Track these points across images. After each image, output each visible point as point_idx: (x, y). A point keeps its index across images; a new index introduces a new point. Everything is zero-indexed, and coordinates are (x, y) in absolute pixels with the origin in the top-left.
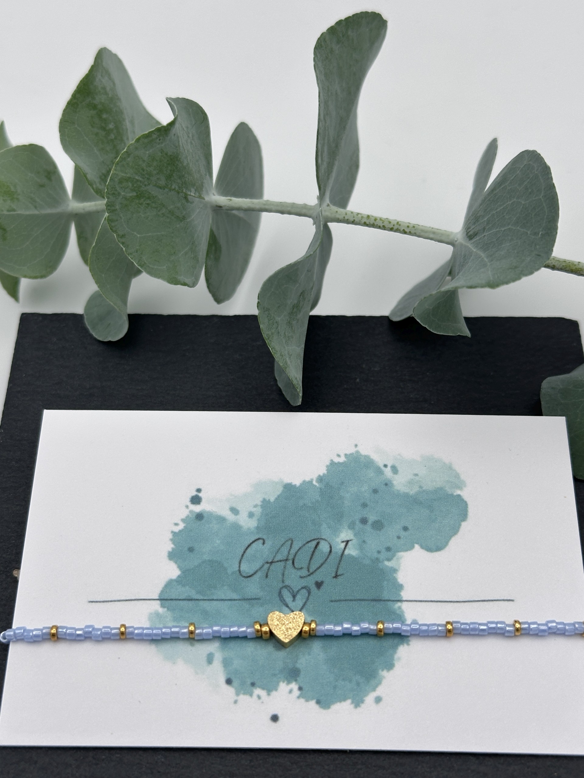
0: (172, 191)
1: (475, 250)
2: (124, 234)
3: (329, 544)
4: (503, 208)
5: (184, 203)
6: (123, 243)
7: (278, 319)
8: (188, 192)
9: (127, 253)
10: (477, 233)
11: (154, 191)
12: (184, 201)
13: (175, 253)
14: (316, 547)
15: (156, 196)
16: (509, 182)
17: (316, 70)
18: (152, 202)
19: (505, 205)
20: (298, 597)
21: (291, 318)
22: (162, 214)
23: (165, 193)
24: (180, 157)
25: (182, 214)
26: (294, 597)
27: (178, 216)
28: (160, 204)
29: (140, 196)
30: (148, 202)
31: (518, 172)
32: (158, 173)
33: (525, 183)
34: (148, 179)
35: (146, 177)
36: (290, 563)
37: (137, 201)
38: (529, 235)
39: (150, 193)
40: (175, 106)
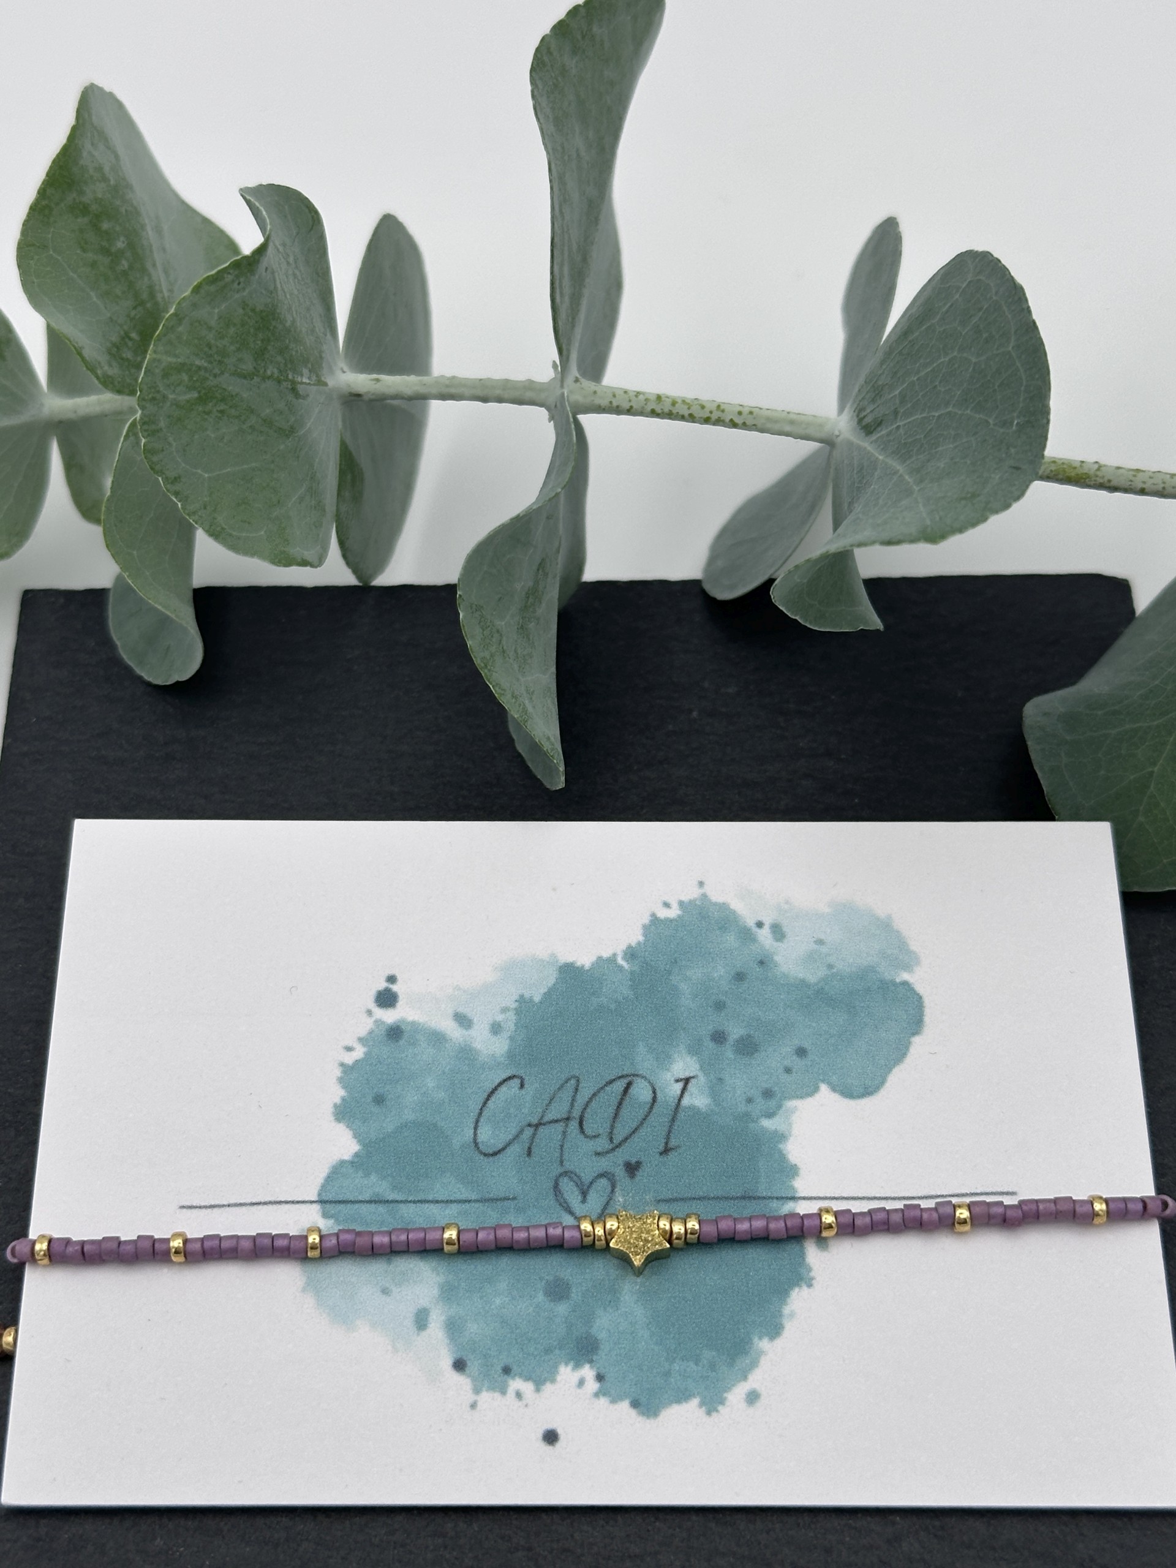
0: (266, 380)
1: (881, 457)
2: (177, 476)
3: (651, 1084)
4: (931, 370)
5: (291, 401)
6: (176, 494)
7: (500, 624)
8: (297, 378)
9: (187, 512)
10: (882, 420)
11: (232, 385)
12: (290, 397)
13: (279, 502)
14: (625, 1092)
15: (237, 394)
16: (938, 317)
17: (539, 114)
18: (231, 407)
19: (935, 365)
20: (593, 1194)
21: (525, 617)
22: (251, 427)
23: (254, 386)
24: (278, 311)
25: (288, 422)
26: (584, 1193)
27: (280, 428)
28: (245, 409)
29: (205, 397)
30: (222, 407)
31: (957, 296)
32: (238, 350)
33: (975, 320)
34: (220, 362)
35: (216, 361)
36: (574, 1125)
37: (200, 409)
38: (991, 426)
39: (224, 389)
40: (262, 208)
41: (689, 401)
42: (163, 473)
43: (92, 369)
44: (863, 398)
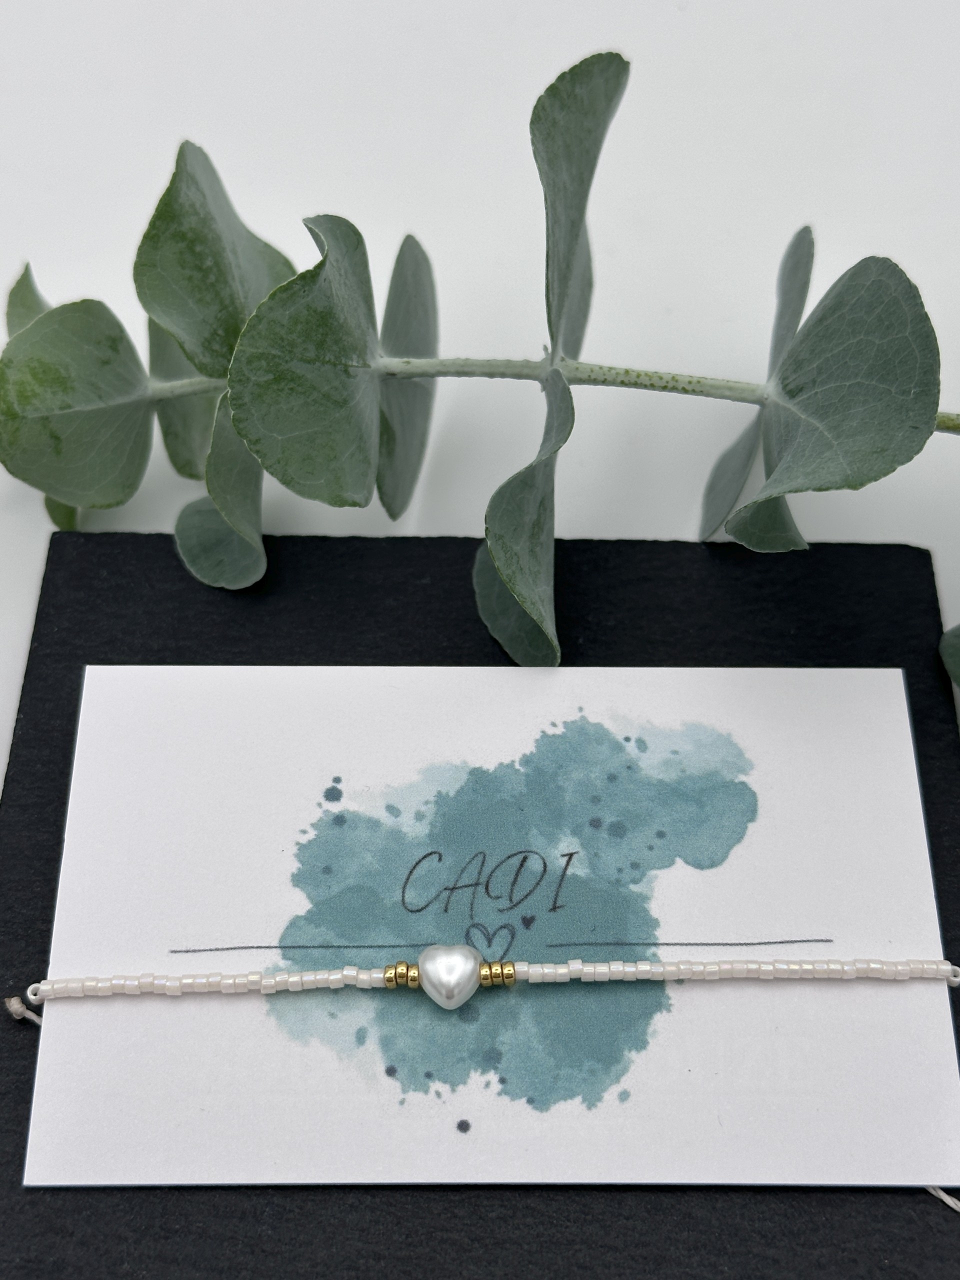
0: (326, 365)
1: (803, 417)
2: (257, 438)
3: (543, 859)
4: (842, 350)
5: (344, 380)
6: (257, 452)
7: (518, 548)
8: (349, 362)
10: (803, 387)
11: (299, 368)
12: (343, 377)
13: (335, 457)
14: (522, 865)
15: (303, 376)
16: (847, 308)
18: (298, 385)
19: (846, 345)
20: (496, 941)
21: (533, 544)
22: (313, 400)
23: (316, 369)
24: (334, 312)
25: (341, 396)
26: (490, 942)
27: (336, 401)
28: (309, 387)
29: (279, 378)
31: (863, 292)
32: (304, 342)
33: (878, 311)
34: (290, 352)
35: (287, 350)
36: (481, 889)
37: (275, 387)
38: (893, 394)
39: (293, 372)
40: (320, 234)
41: (650, 374)
42: (248, 437)
43: (190, 357)
44: (787, 370)
